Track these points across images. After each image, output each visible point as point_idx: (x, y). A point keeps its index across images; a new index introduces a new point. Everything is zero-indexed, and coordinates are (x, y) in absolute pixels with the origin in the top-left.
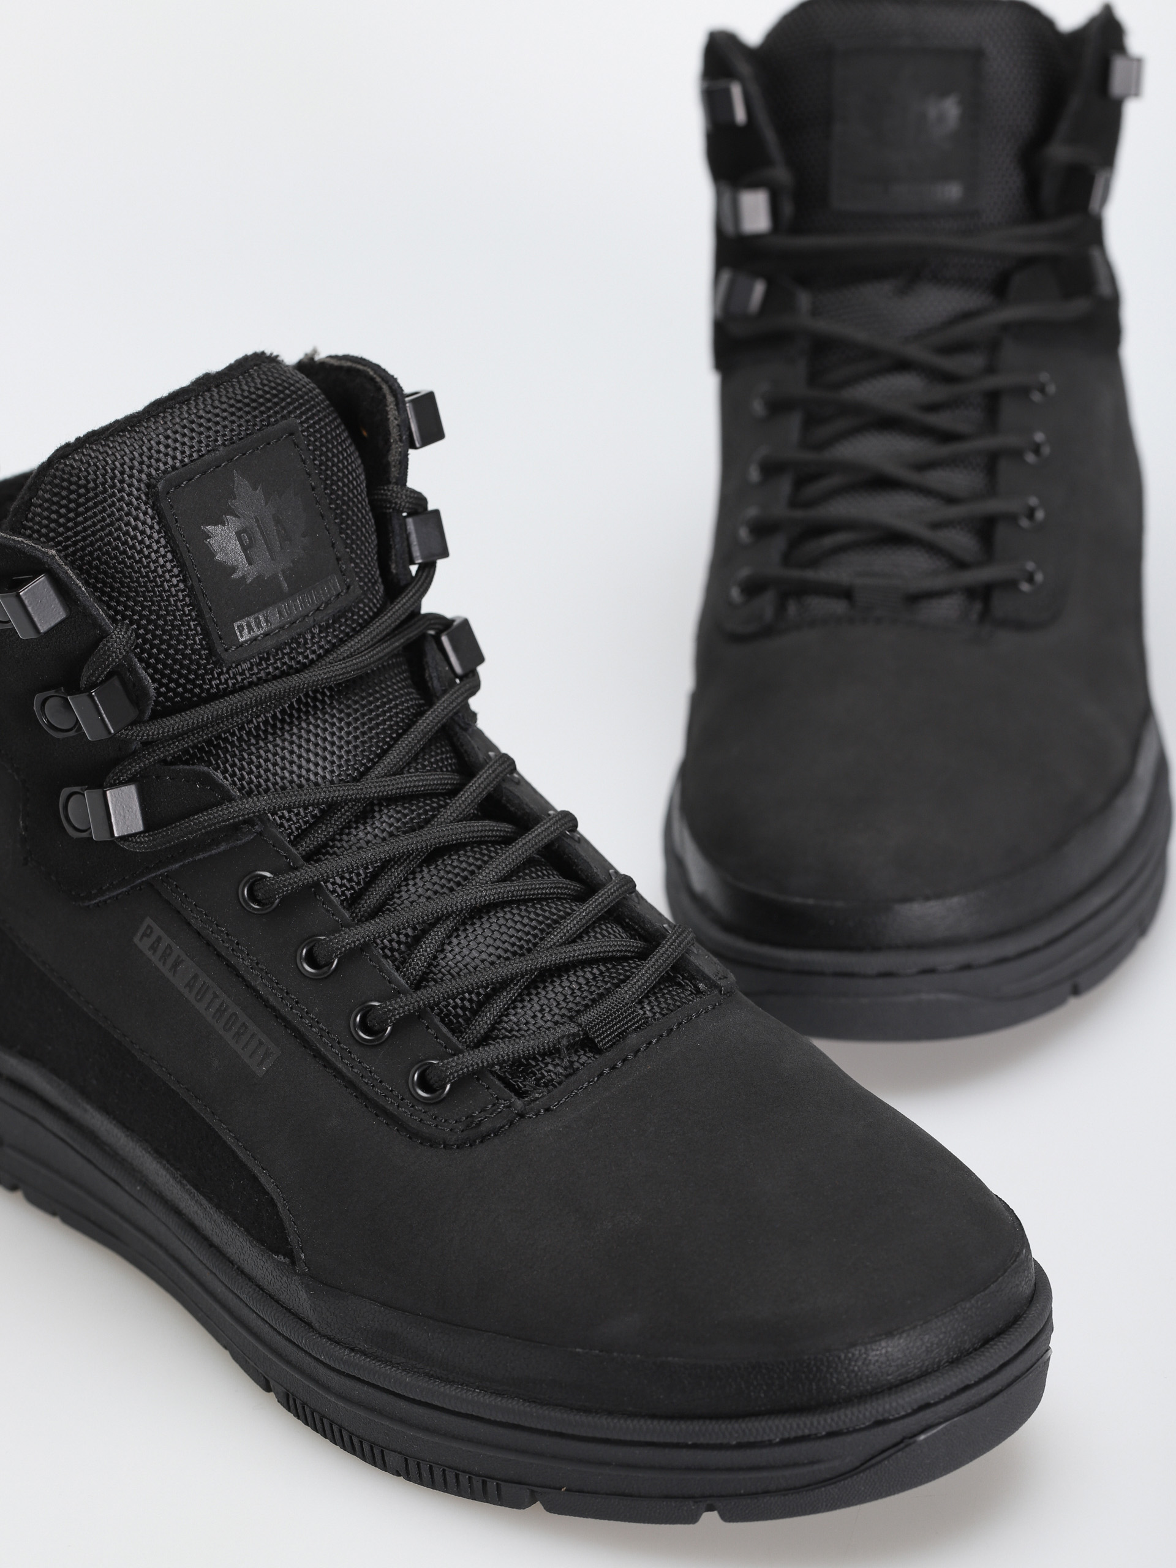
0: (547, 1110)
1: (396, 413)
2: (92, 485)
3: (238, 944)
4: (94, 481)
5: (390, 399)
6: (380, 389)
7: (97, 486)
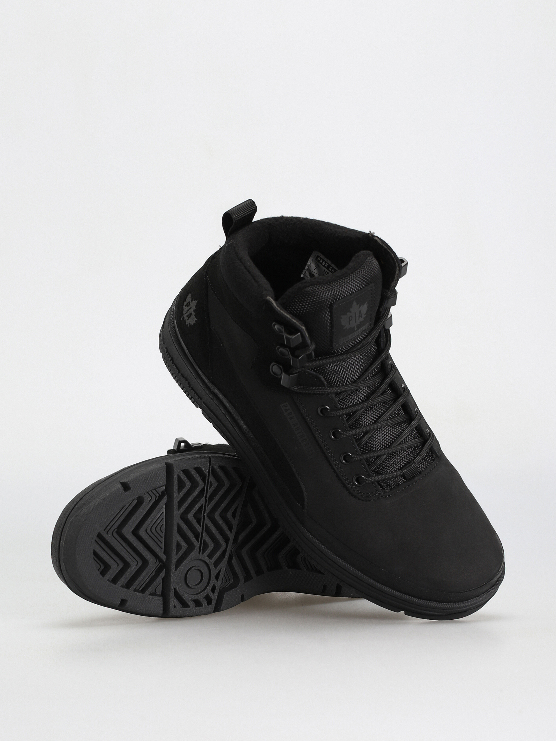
0: (389, 496)
1: (398, 273)
2: (321, 298)
3: (313, 422)
4: (322, 297)
5: (398, 268)
6: (395, 264)
7: (322, 299)
